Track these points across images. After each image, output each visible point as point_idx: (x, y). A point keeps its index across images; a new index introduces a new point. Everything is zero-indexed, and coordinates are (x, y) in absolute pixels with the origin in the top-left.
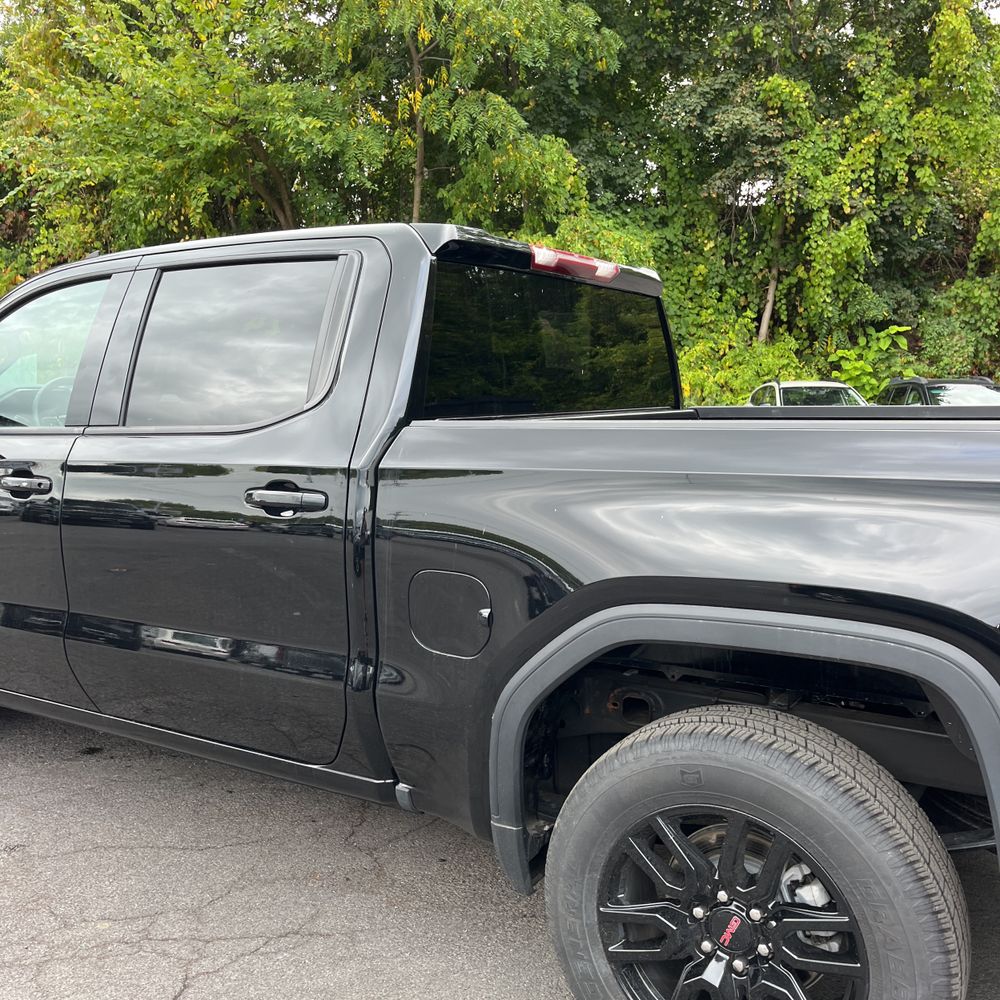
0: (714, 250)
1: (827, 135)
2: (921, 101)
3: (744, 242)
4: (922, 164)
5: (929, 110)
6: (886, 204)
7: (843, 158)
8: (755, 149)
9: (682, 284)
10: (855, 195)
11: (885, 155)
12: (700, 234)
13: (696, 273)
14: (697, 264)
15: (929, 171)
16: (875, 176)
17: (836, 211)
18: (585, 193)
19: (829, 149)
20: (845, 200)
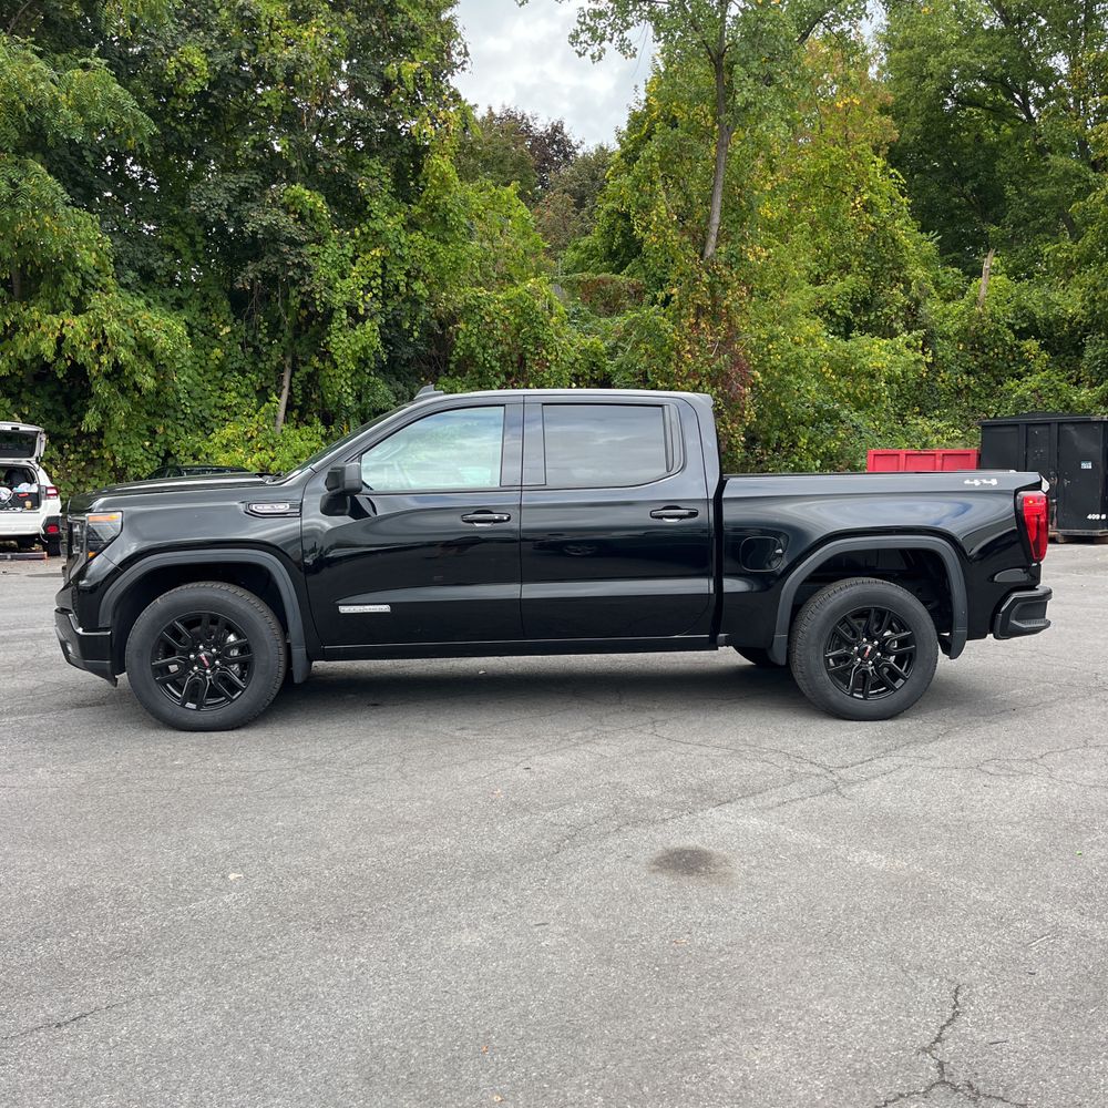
0: (231, 336)
1: (341, 243)
2: (412, 225)
3: (265, 331)
4: (416, 278)
5: (420, 233)
6: (390, 309)
7: (354, 265)
8: (286, 249)
9: (201, 367)
10: (367, 299)
11: (389, 267)
12: (214, 318)
13: (213, 356)
14: (212, 348)
15: (422, 285)
16: (382, 285)
17: (352, 310)
18: (111, 269)
19: (344, 255)
20: (360, 304)
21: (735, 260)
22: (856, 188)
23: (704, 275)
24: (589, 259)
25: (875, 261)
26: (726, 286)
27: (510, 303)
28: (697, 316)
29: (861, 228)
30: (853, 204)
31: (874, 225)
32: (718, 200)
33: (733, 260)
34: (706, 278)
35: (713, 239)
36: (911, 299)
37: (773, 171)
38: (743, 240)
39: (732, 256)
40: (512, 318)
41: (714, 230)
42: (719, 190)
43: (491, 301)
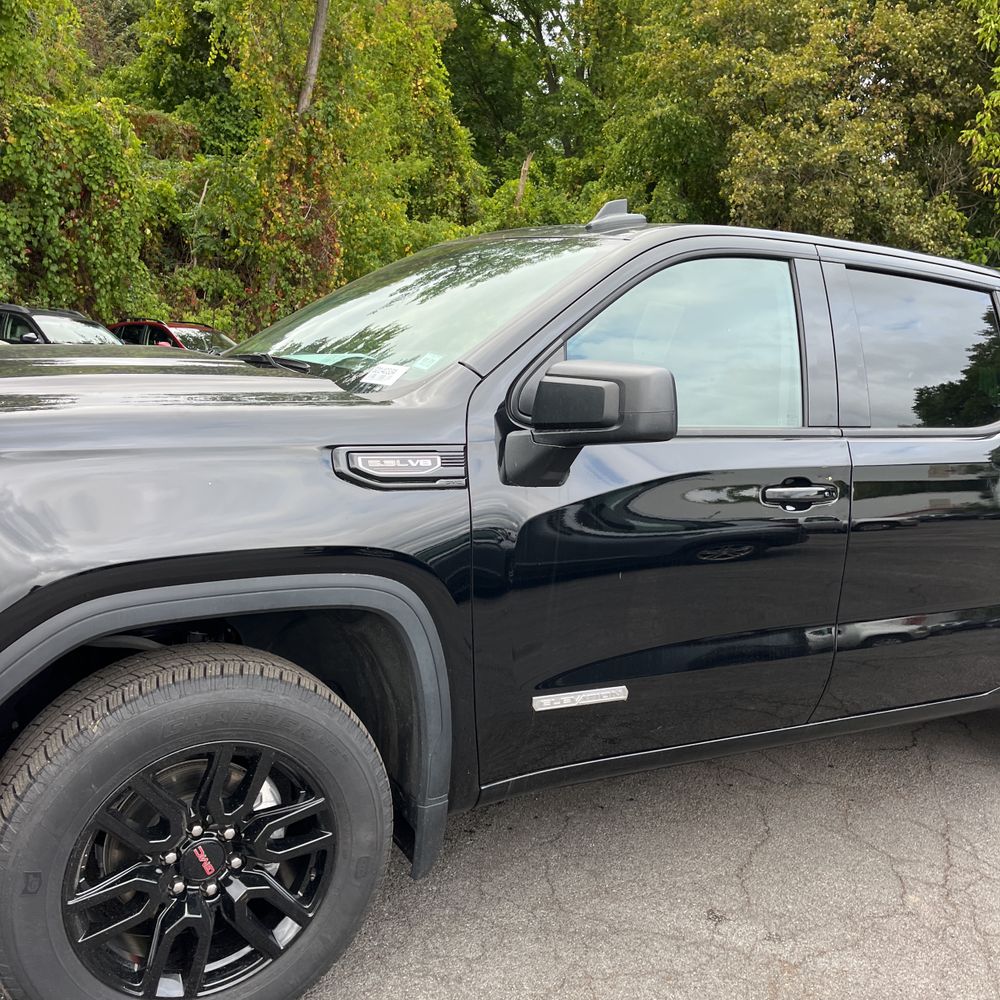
21: (331, 119)
22: (418, 70)
23: (301, 128)
24: (128, 92)
25: (433, 146)
26: (323, 145)
27: (76, 123)
28: (289, 172)
29: (421, 110)
30: (414, 85)
31: (433, 110)
32: (318, 49)
33: (330, 118)
34: (303, 132)
35: (309, 90)
36: (466, 188)
37: (368, 30)
38: (339, 98)
39: (329, 113)
40: (77, 139)
41: (312, 81)
42: (319, 38)
43: (51, 116)
